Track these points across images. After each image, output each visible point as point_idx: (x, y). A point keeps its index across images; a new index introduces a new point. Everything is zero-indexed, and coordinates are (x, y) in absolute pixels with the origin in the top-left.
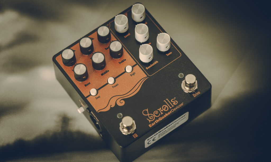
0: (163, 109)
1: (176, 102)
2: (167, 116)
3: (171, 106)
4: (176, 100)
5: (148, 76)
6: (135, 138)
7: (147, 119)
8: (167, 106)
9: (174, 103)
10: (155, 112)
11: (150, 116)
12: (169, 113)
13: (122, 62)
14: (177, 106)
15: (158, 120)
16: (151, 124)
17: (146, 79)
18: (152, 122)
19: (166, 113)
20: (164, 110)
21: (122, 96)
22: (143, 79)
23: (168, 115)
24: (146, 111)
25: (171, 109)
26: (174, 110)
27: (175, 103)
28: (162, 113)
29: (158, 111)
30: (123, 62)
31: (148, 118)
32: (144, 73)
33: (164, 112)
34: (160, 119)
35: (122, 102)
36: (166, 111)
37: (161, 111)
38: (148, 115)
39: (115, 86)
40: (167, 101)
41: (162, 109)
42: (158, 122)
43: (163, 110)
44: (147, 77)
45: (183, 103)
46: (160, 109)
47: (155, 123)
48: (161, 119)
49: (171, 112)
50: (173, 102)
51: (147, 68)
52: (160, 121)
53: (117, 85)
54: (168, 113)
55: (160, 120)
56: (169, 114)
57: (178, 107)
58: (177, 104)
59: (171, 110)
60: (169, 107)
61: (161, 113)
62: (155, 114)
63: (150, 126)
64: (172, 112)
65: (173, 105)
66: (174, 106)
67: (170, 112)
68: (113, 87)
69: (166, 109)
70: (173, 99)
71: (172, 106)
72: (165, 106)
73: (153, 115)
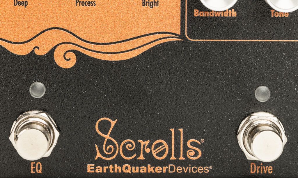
0: (153, 149)
1: (196, 155)
2: (147, 173)
3: (177, 155)
5: (182, 36)
6: (32, 172)
7: (96, 146)
8: (167, 147)
9: (190, 154)
10: (127, 143)
12: (158, 170)
14: (191, 167)
15: (119, 168)
16: (95, 167)
17: (171, 40)
18: (101, 163)
19: (152, 166)
20: (153, 151)
21: (80, 42)
22: (165, 36)
23: (153, 172)
25: (173, 162)
26: (178, 170)
27: (193, 153)
29: (139, 145)
31: (99, 146)
34: (127, 168)
35: (69, 60)
37: (144, 151)
38: (107, 137)
40: (177, 133)
41: (149, 146)
42: (116, 171)
44: (179, 37)
45: (211, 167)
46: (147, 142)
47: (108, 170)
48: (128, 171)
49: (167, 170)
50: (191, 147)
53: (89, 4)
54: (156, 168)
55: (124, 171)
57: (191, 169)
58: (195, 158)
59: (170, 165)
60: (170, 155)
62: (124, 146)
63: (90, 168)
64: (170, 172)
65: (185, 155)
66: (184, 159)
67: (165, 168)
70: (194, 140)
71: (179, 156)
72: (165, 143)
73: (117, 146)
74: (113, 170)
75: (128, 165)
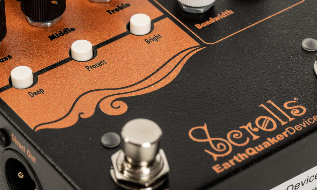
0: (259, 126)
1: (301, 111)
3: (285, 119)
4: (299, 105)
7: (206, 151)
8: (270, 119)
9: (295, 113)
10: (232, 134)
11: (215, 143)
13: (116, 10)
16: (221, 165)
17: (196, 51)
18: (221, 161)
19: (271, 138)
20: (262, 128)
22: (187, 52)
23: (277, 141)
24: (203, 131)
25: (286, 126)
26: (297, 129)
27: (298, 111)
28: (255, 137)
29: (244, 131)
30: (120, 11)
31: (208, 149)
32: (190, 37)
33: (261, 132)
34: (250, 151)
35: (119, 107)
36: (270, 130)
37: (254, 132)
38: (209, 140)
39: (95, 66)
40: (269, 106)
41: (254, 126)
42: (243, 159)
43: (260, 130)
46: (249, 125)
47: (235, 161)
49: (287, 133)
50: (290, 108)
51: (199, 26)
52: (250, 156)
53: (100, 64)
54: (277, 137)
56: (279, 139)
58: (303, 113)
59: (286, 129)
60: (278, 123)
61: (251, 137)
62: (232, 138)
65: (292, 116)
66: (294, 119)
67: (285, 133)
68: (87, 68)
69: (270, 125)
70: (289, 102)
71: (288, 119)
72: (266, 117)
73: (226, 141)
74: (240, 158)
75: (250, 149)
